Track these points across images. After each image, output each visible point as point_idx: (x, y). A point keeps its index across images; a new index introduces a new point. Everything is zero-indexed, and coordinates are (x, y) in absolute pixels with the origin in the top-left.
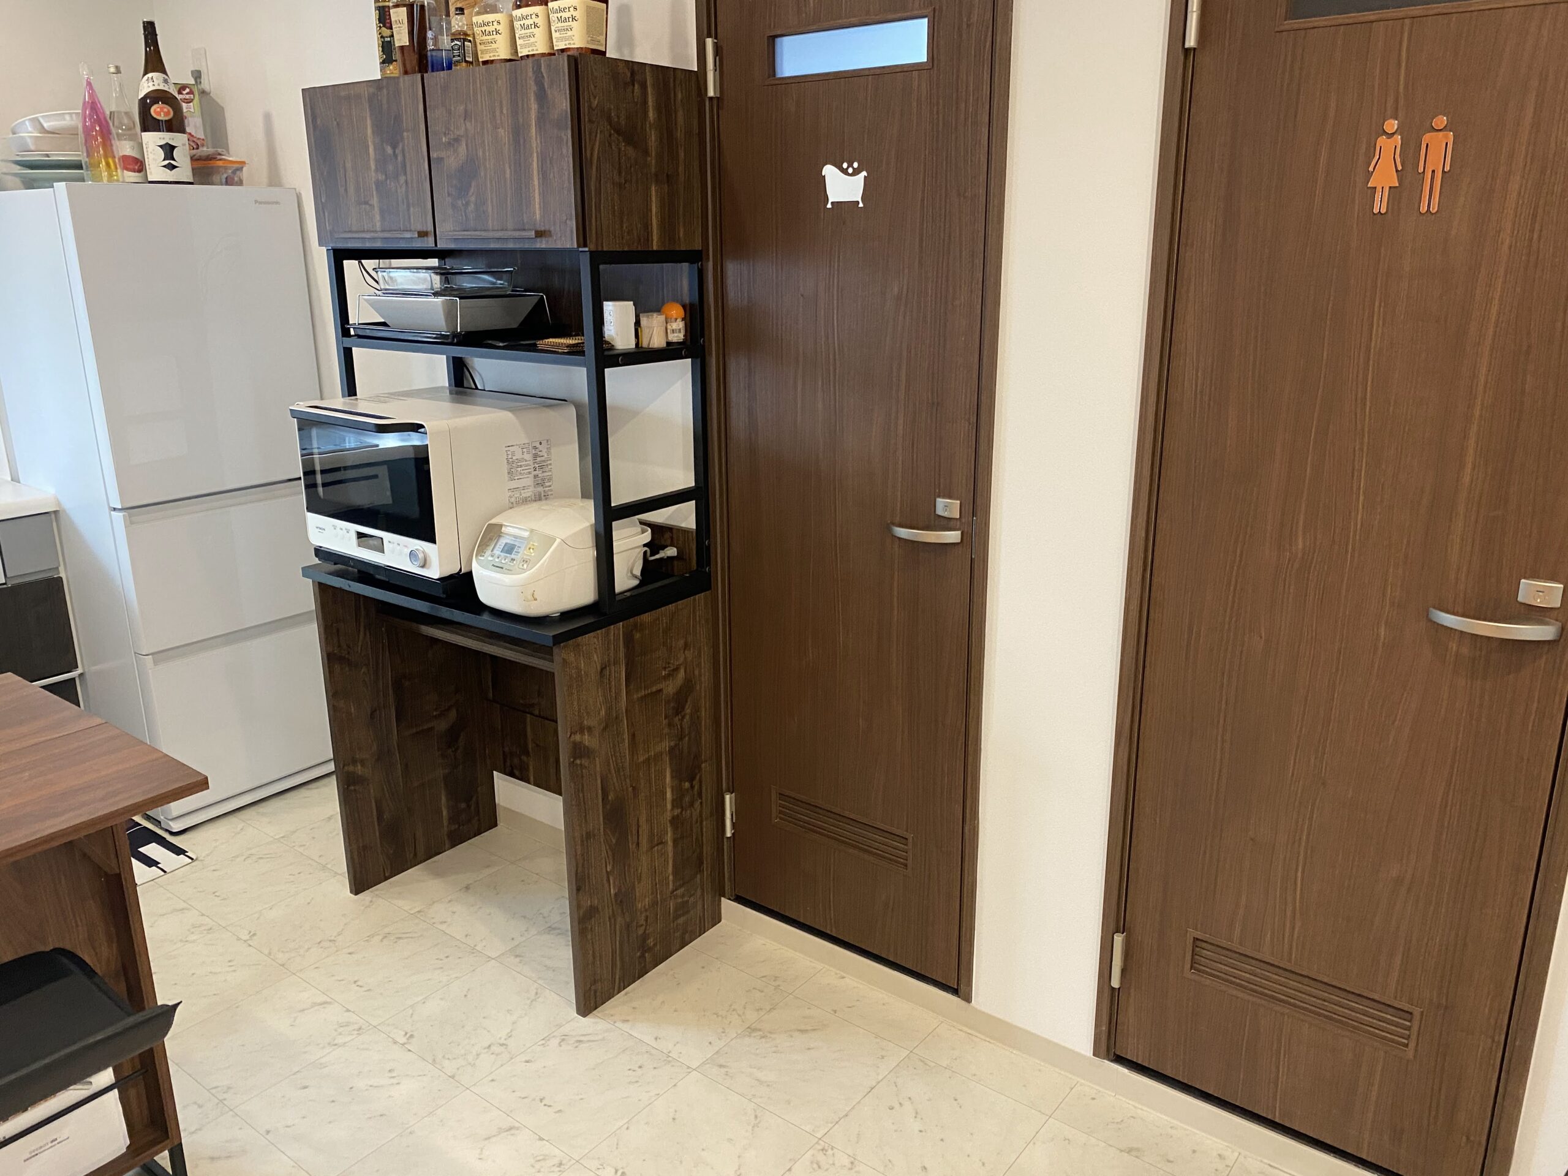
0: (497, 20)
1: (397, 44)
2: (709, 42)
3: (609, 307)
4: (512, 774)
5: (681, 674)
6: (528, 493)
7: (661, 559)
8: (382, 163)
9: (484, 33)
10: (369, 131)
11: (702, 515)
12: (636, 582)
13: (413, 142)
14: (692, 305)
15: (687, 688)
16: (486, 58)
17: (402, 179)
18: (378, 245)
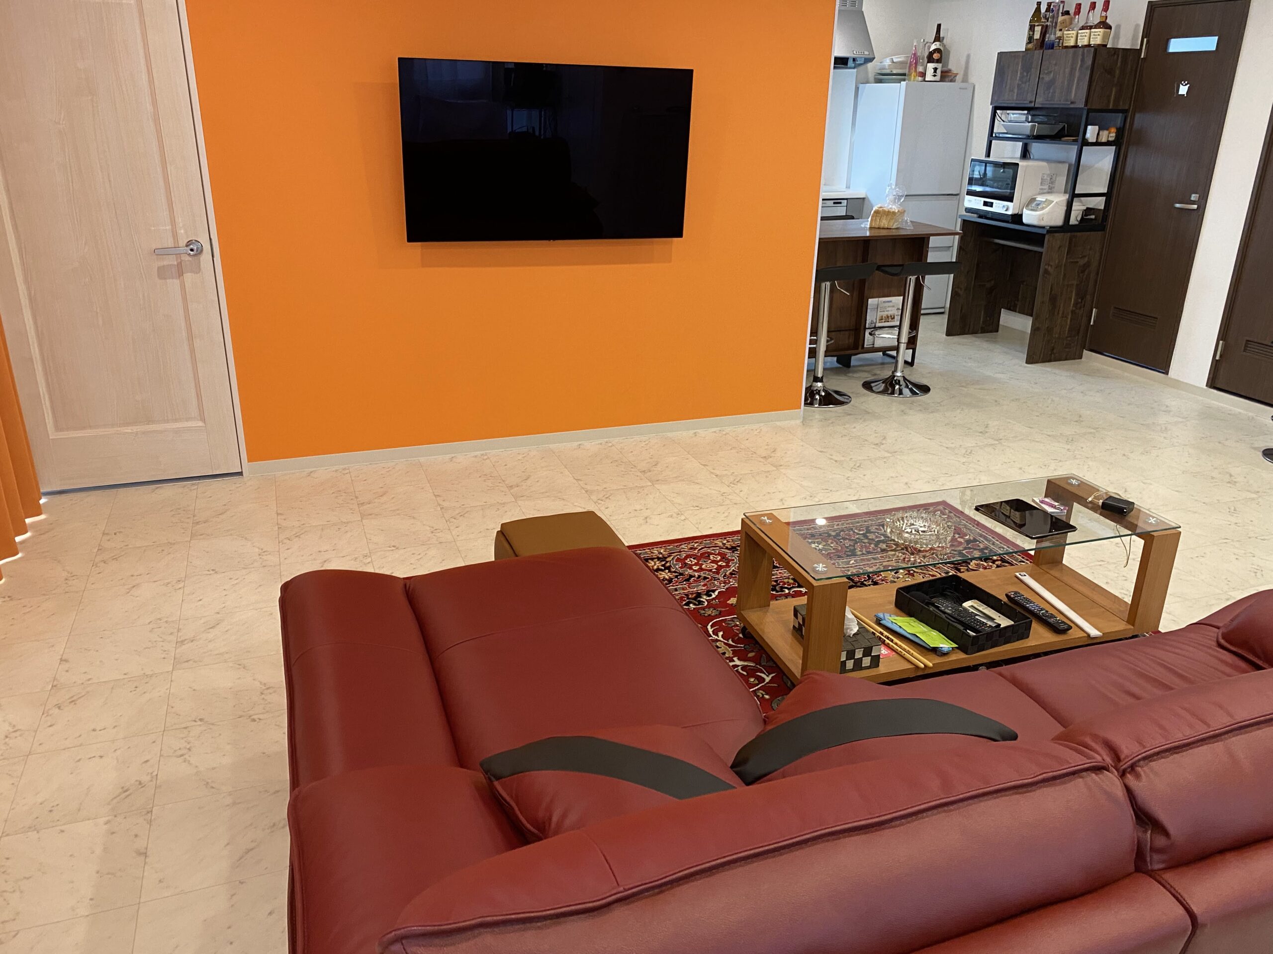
0: (1073, 33)
1: (1035, 38)
2: (1145, 40)
3: (1089, 127)
4: (1010, 309)
5: (1086, 259)
6: (1045, 191)
7: (1088, 219)
8: (1022, 77)
9: (1067, 37)
10: (1020, 68)
11: (1107, 203)
12: (1077, 223)
13: (1035, 72)
14: (1120, 128)
15: (1087, 265)
16: (1066, 45)
17: (1028, 83)
18: (1013, 105)
